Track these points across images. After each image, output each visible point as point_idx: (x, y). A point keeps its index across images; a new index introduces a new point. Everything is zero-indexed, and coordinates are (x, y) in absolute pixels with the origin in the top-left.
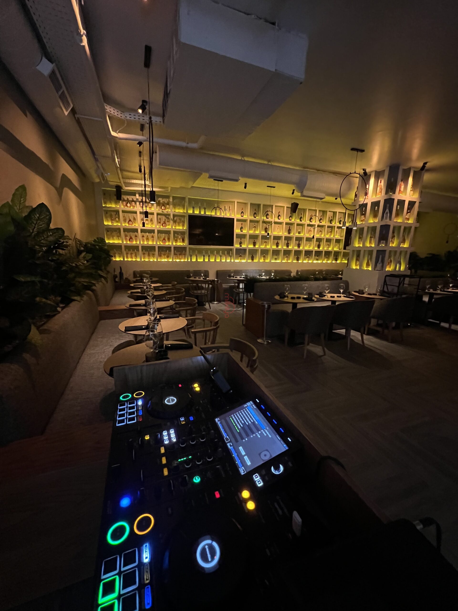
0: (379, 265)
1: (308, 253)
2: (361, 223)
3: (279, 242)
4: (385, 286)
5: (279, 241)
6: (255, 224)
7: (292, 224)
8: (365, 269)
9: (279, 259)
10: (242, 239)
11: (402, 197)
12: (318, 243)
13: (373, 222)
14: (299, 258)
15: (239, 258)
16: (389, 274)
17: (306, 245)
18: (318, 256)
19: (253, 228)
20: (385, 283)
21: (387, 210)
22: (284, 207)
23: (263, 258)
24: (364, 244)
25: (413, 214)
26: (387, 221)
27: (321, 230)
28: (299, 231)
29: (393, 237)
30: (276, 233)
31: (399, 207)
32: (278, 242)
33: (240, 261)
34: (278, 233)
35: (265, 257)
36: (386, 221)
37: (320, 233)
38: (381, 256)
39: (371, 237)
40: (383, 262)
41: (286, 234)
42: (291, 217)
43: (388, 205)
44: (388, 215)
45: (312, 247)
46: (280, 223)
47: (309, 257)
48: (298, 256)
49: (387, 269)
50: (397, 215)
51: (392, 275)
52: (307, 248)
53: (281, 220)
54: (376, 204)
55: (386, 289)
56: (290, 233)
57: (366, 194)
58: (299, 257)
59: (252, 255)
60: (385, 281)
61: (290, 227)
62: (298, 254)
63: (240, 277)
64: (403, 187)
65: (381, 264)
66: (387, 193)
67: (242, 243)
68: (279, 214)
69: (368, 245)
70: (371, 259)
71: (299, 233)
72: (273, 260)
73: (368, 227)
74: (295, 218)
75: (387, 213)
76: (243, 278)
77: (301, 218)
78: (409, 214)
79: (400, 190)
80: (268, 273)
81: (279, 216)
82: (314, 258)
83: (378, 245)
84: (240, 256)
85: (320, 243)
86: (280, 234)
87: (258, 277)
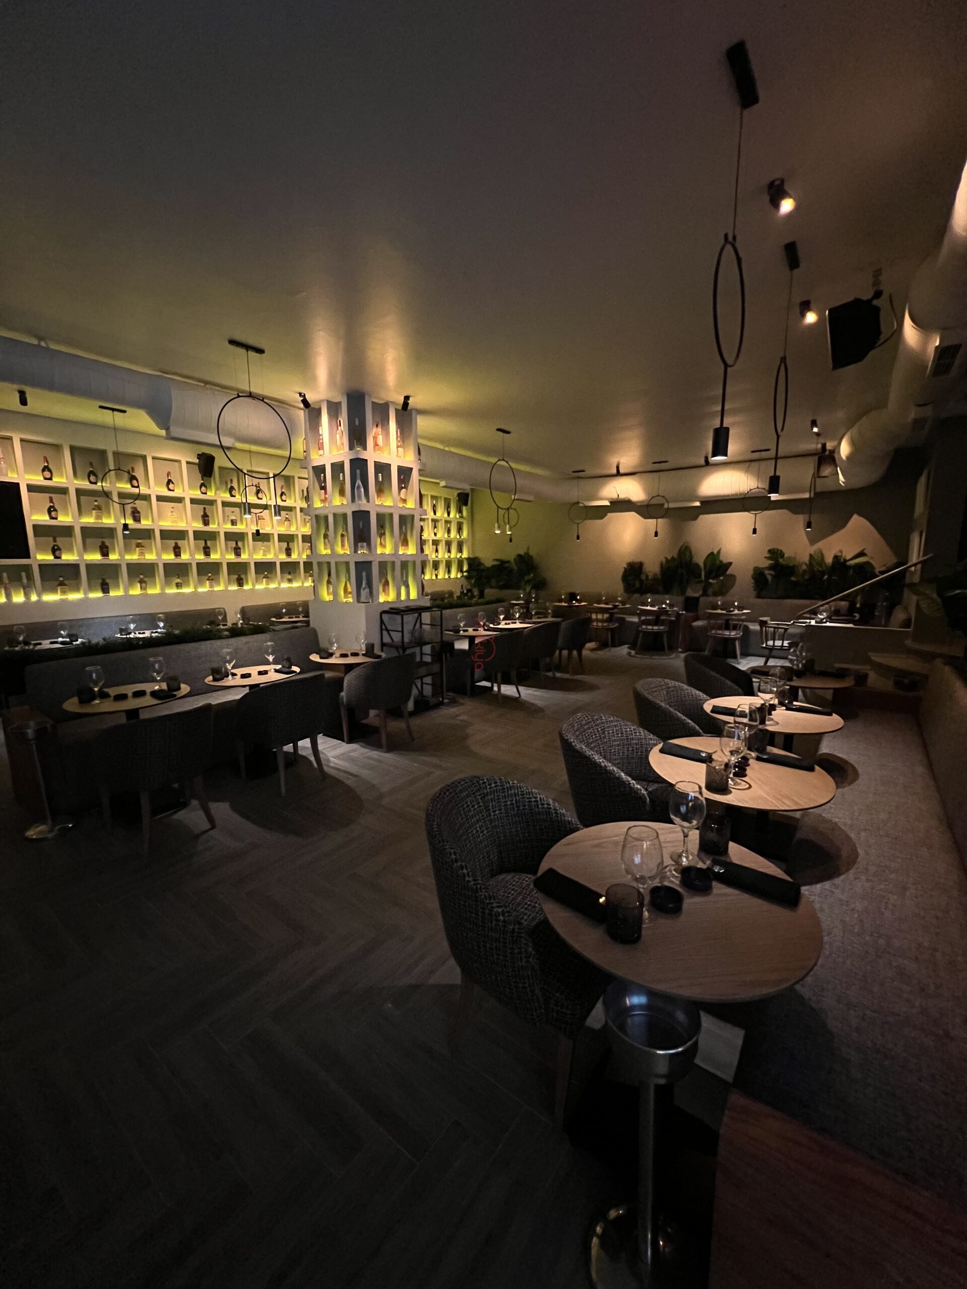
0: (364, 593)
1: (265, 569)
2: (322, 505)
3: (179, 545)
4: (385, 633)
5: (180, 543)
6: (96, 501)
7: (212, 503)
8: (345, 600)
9: (188, 585)
10: (58, 539)
11: (384, 458)
12: (285, 545)
13: (340, 504)
14: (242, 579)
15: (59, 588)
16: (386, 608)
17: (255, 550)
18: (289, 573)
19: (93, 509)
20: (384, 627)
21: (359, 482)
22: (179, 461)
23: (139, 585)
24: (332, 550)
25: (412, 493)
26: (363, 505)
27: (287, 516)
28: (234, 518)
29: (382, 535)
30: (168, 524)
31: (381, 477)
32: (176, 544)
33: (64, 597)
34: (172, 523)
35: (145, 582)
36: (360, 502)
37: (286, 522)
38: (364, 574)
39: (342, 536)
40: (370, 585)
41: (199, 526)
42: (206, 487)
43: (358, 472)
44: (360, 491)
45: (273, 554)
46: (179, 500)
47: (269, 576)
48: (239, 575)
49: (382, 599)
50: (380, 491)
51: (394, 611)
52: (259, 557)
53: (177, 493)
54: (338, 468)
55: (387, 639)
56: (209, 524)
57: (321, 447)
58: (243, 576)
59: (103, 580)
60: (382, 622)
61: (205, 508)
62: (238, 572)
63: (52, 643)
64: (380, 438)
65: (367, 590)
66: (351, 448)
67: (59, 549)
68: (168, 477)
69: (339, 550)
70: (349, 579)
71: (233, 523)
72: (171, 588)
73: (335, 515)
74: (217, 489)
75: (359, 487)
76: (62, 643)
77: (232, 489)
78: (404, 490)
79: (376, 445)
80: (149, 620)
81: (169, 482)
82: (282, 578)
83: (356, 551)
84: (62, 584)
85: (290, 544)
86: (181, 525)
87: (119, 635)
